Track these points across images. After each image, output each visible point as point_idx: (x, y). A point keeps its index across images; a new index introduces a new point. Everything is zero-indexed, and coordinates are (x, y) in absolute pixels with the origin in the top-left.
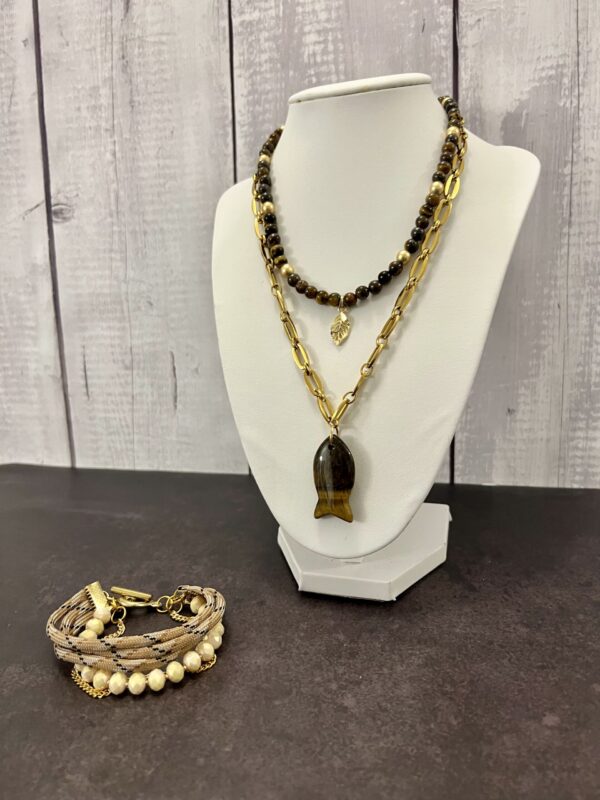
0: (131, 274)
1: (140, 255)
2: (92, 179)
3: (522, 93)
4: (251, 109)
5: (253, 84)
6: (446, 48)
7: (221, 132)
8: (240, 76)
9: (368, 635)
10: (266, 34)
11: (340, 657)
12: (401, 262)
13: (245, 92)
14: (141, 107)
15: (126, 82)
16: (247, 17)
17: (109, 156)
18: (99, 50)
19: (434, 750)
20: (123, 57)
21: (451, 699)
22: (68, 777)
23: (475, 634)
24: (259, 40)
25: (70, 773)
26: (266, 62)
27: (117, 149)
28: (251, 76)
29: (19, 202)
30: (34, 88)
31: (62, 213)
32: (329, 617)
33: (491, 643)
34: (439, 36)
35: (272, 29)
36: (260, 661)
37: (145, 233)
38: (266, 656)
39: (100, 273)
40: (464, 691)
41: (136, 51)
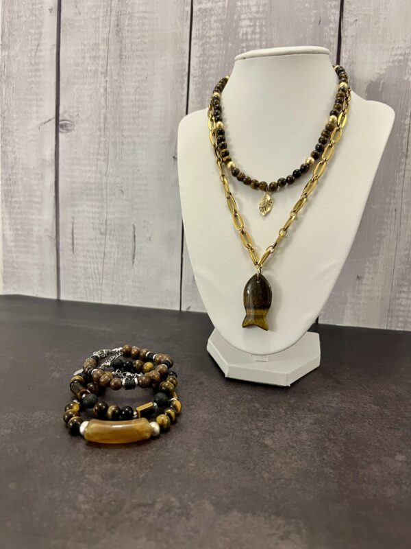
0: (110, 170)
1: (117, 158)
2: (89, 105)
3: (381, 69)
4: (201, 66)
5: (204, 50)
6: (333, 36)
7: (180, 80)
8: (195, 44)
9: (275, 405)
10: (216, 18)
11: (258, 417)
12: (308, 164)
13: (198, 54)
14: (127, 59)
15: (118, 42)
16: (203, 6)
17: (102, 91)
18: (101, 19)
19: (328, 470)
20: (118, 25)
21: (334, 443)
22: (87, 476)
23: (345, 408)
24: (210, 21)
25: (88, 474)
26: (214, 36)
27: (108, 86)
28: (203, 44)
29: (37, 117)
30: (55, 42)
31: (66, 126)
32: (247, 394)
33: (355, 413)
34: (330, 28)
35: (220, 15)
36: (206, 416)
37: (123, 143)
38: (209, 414)
39: (89, 168)
40: (342, 439)
41: (127, 22)
